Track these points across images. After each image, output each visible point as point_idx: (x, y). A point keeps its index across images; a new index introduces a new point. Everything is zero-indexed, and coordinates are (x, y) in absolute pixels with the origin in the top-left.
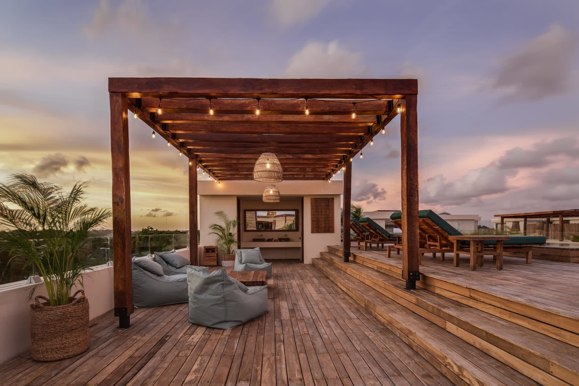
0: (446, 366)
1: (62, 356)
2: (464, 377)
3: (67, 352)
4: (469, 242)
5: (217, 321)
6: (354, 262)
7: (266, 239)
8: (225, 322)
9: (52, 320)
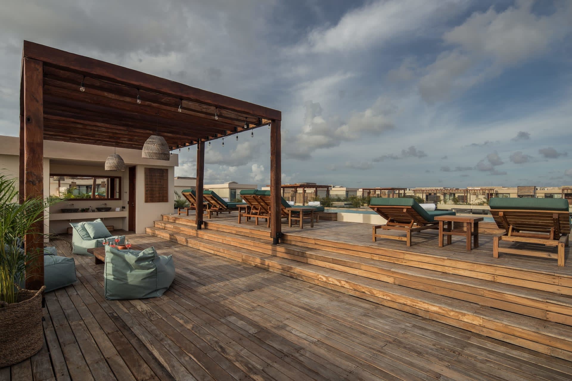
0: (318, 280)
1: (29, 354)
2: (330, 281)
3: (33, 349)
4: (299, 212)
5: (150, 291)
6: (206, 228)
7: (80, 209)
8: (156, 290)
9: (18, 317)
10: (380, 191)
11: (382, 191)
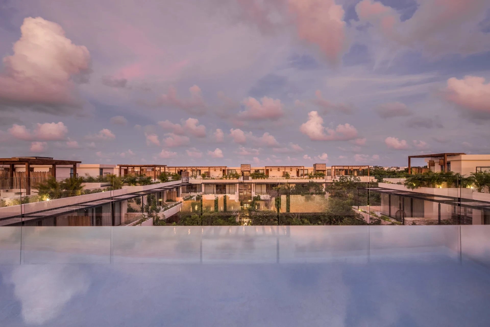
10: (140, 168)
11: (142, 168)
